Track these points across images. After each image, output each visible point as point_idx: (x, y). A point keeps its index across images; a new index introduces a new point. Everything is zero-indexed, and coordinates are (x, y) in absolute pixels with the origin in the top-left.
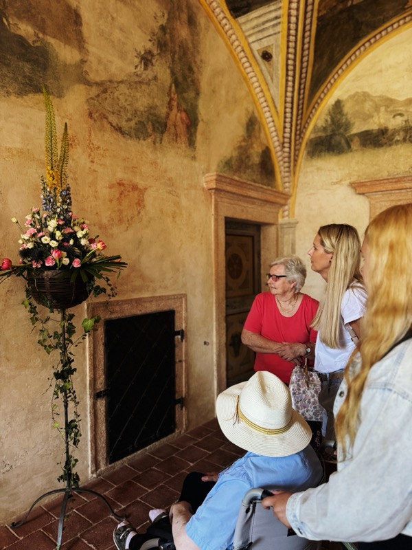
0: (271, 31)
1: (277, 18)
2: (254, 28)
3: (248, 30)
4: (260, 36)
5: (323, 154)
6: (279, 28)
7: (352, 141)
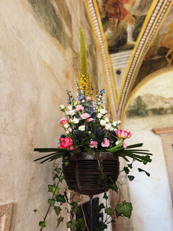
0: (124, 62)
1: (128, 57)
2: (116, 60)
3: (114, 60)
4: (118, 63)
5: (135, 116)
6: (128, 61)
7: (148, 112)
